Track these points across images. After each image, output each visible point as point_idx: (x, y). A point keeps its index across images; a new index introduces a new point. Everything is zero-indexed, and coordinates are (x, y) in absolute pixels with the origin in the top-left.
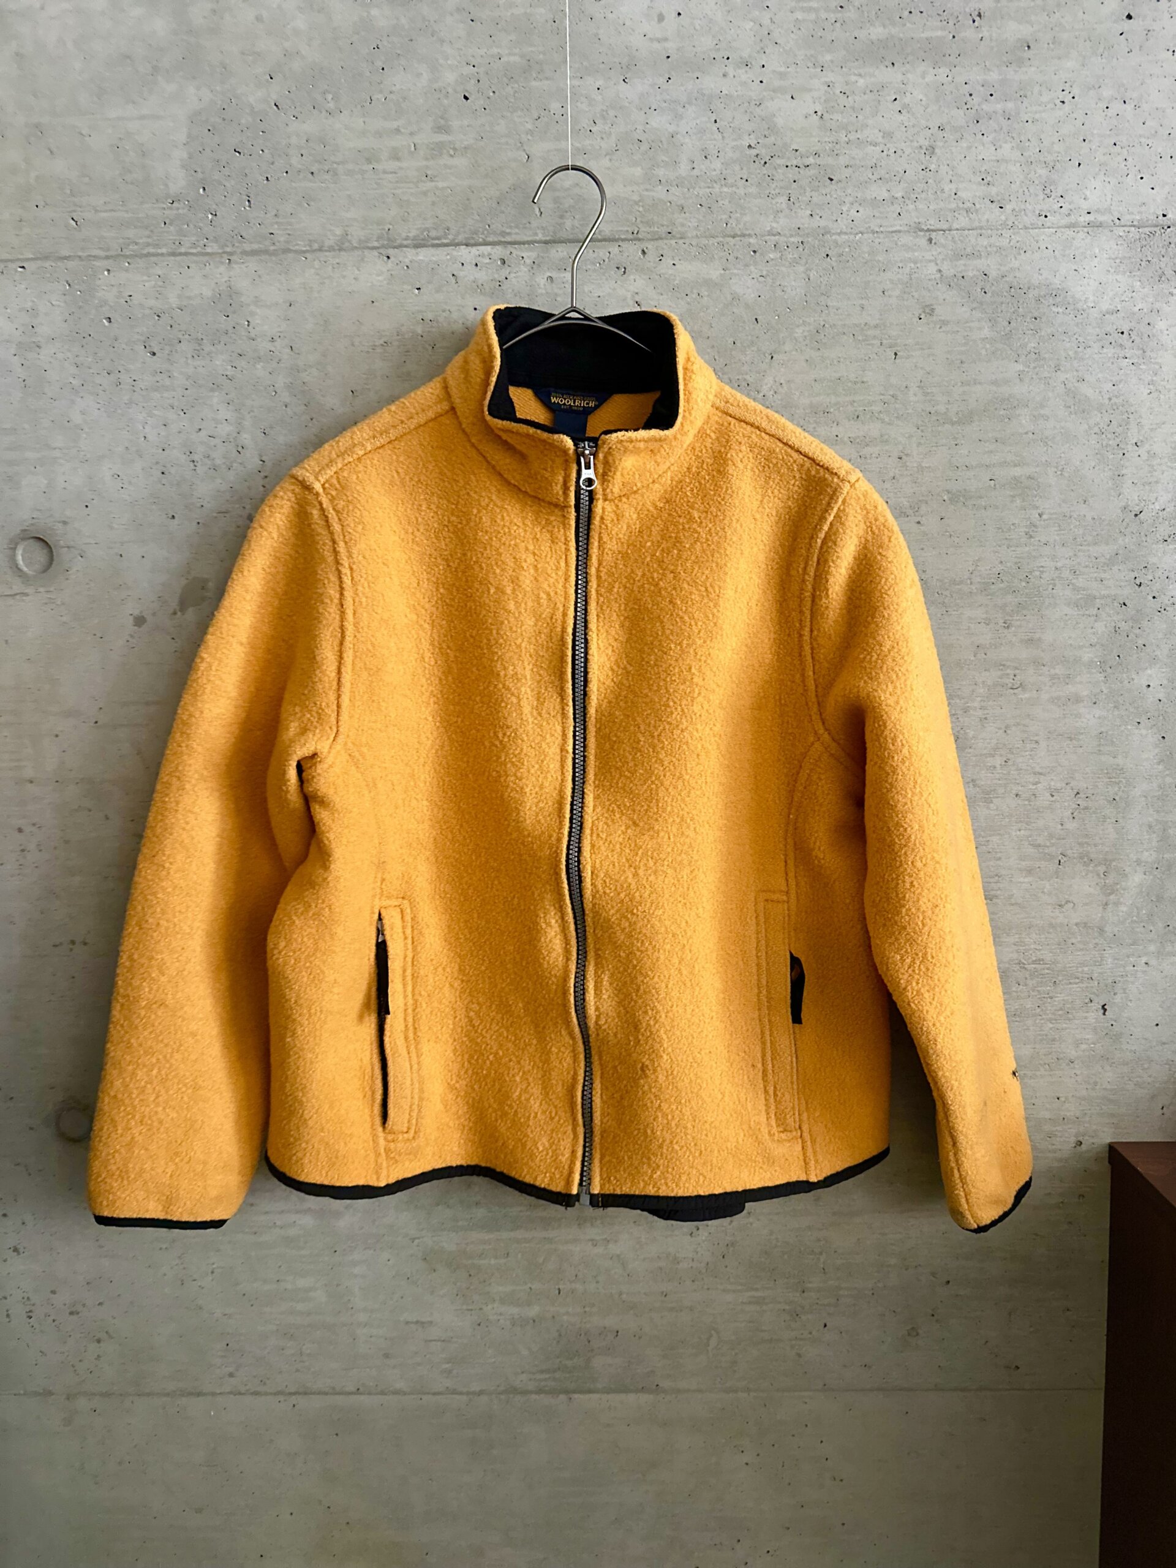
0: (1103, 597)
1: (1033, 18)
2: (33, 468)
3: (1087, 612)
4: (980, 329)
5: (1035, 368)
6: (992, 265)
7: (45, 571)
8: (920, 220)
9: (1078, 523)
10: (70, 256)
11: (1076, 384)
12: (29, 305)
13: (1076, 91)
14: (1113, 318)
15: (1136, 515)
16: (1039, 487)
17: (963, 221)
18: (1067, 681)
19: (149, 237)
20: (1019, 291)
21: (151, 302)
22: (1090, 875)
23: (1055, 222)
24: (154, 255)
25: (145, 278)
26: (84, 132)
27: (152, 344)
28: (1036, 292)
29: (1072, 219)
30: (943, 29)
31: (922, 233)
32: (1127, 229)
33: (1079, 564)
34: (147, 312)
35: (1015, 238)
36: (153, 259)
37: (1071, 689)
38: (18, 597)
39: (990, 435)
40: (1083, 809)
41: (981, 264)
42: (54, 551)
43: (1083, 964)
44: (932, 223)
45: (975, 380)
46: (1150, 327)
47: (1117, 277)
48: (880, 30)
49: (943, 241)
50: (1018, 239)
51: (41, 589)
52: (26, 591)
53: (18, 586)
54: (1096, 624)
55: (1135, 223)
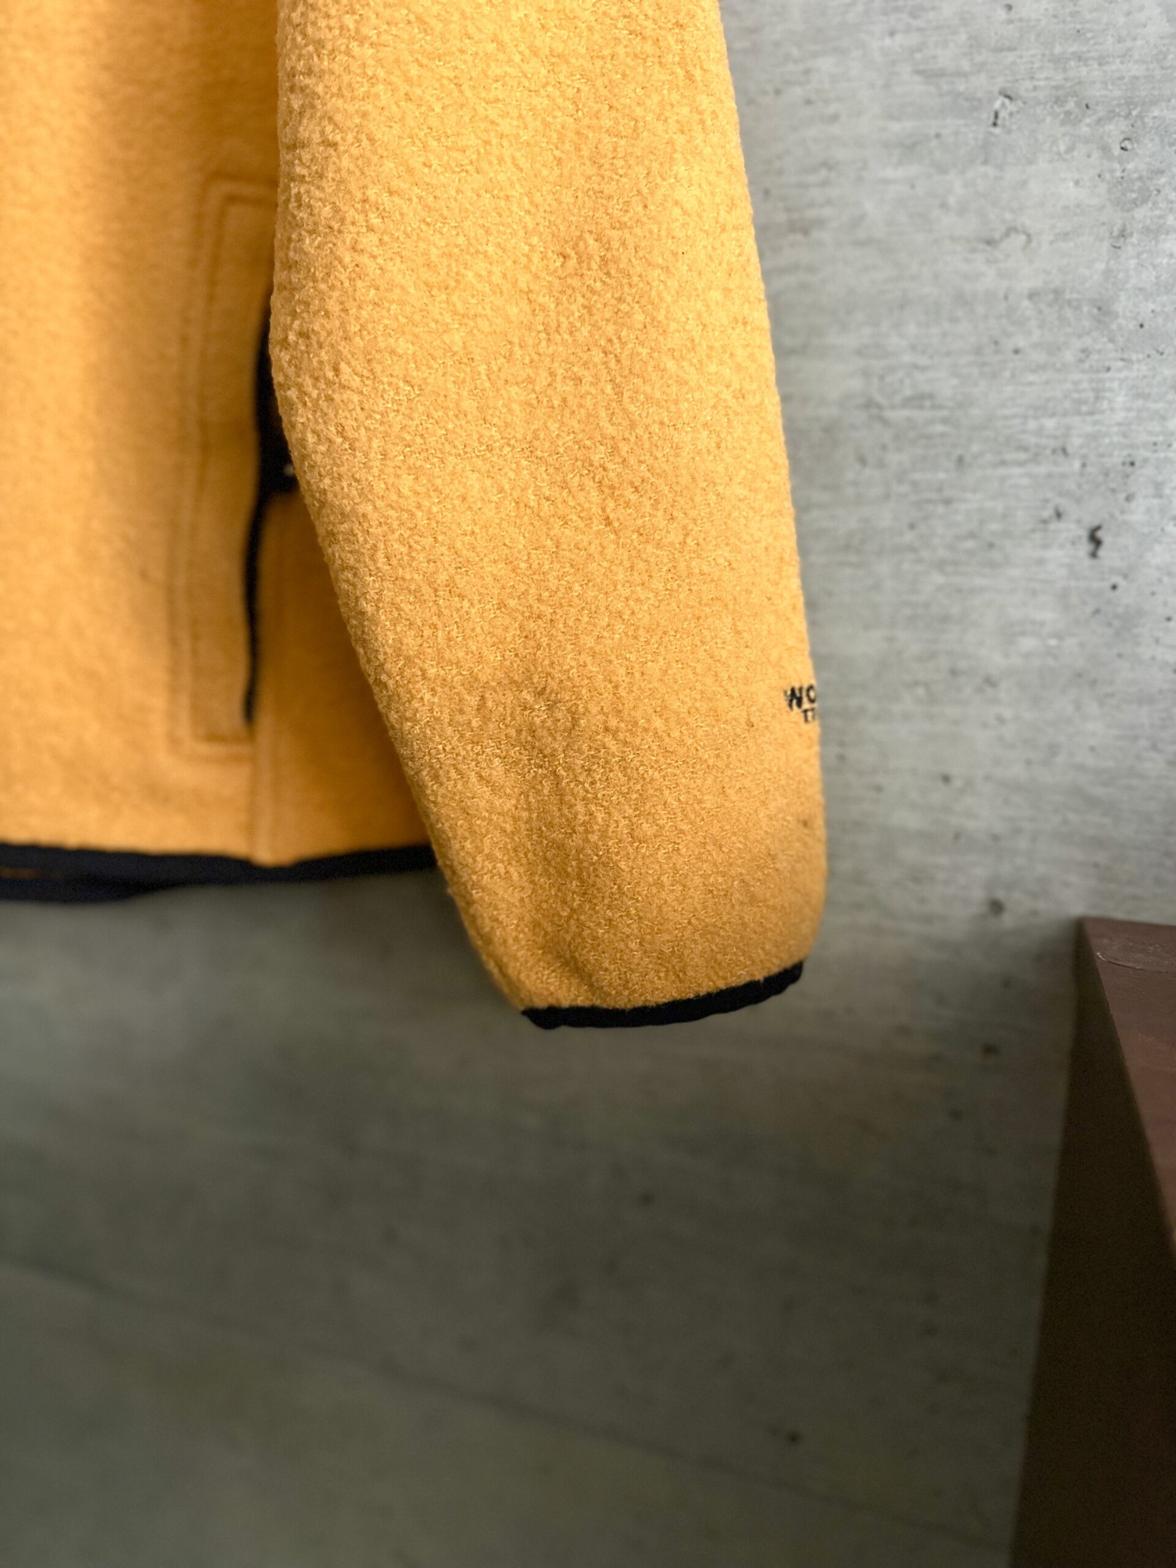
43: (1041, 409)
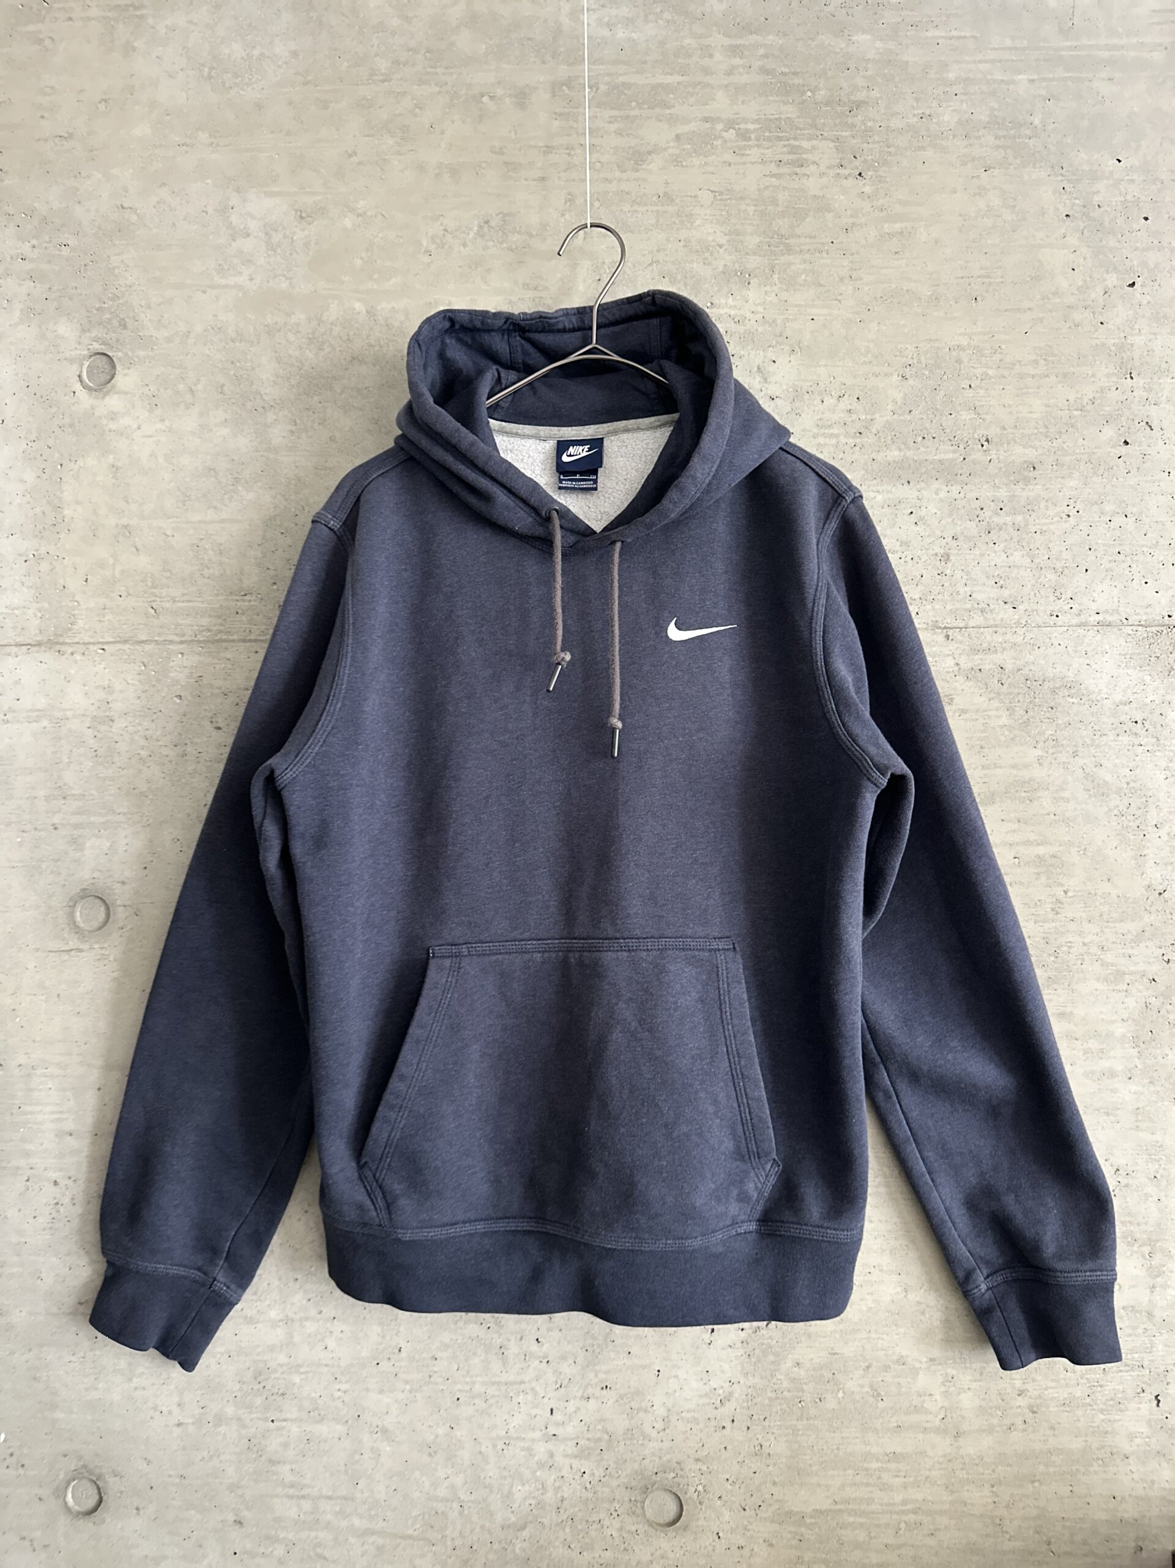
0: (1131, 973)
1: (1037, 443)
2: (97, 831)
3: (1117, 988)
4: (999, 717)
5: (1053, 753)
6: (1008, 659)
7: (100, 928)
8: (939, 619)
9: (1103, 901)
10: (147, 641)
11: (1094, 770)
12: (106, 682)
13: (1079, 507)
14: (1126, 708)
15: (1160, 894)
16: (1063, 865)
17: (978, 619)
18: (1101, 1055)
19: (221, 625)
20: (1035, 683)
21: (220, 683)
22: (1135, 1255)
23: (1067, 621)
24: (225, 641)
25: (217, 661)
26: (168, 533)
27: (220, 720)
28: (1051, 685)
29: (1083, 618)
30: (954, 452)
31: (940, 631)
32: (1135, 628)
33: (1107, 940)
34: (216, 691)
35: (1029, 636)
36: (225, 644)
37: (1105, 1064)
38: (73, 953)
39: (1012, 815)
40: (1125, 1186)
41: (998, 658)
42: (111, 909)
44: (949, 621)
45: (995, 764)
46: (1164, 717)
47: (1128, 671)
48: (896, 453)
49: (959, 637)
50: (1032, 636)
51: (97, 946)
52: (81, 947)
53: (74, 943)
54: (1126, 1000)
55: (1142, 623)
